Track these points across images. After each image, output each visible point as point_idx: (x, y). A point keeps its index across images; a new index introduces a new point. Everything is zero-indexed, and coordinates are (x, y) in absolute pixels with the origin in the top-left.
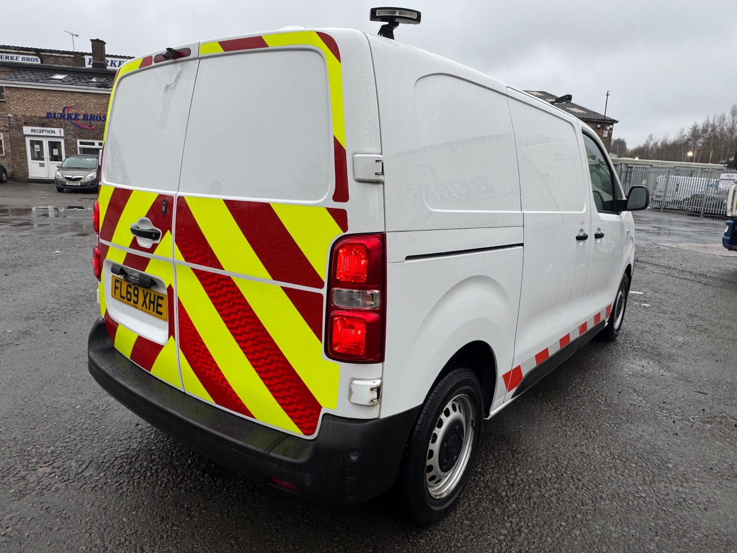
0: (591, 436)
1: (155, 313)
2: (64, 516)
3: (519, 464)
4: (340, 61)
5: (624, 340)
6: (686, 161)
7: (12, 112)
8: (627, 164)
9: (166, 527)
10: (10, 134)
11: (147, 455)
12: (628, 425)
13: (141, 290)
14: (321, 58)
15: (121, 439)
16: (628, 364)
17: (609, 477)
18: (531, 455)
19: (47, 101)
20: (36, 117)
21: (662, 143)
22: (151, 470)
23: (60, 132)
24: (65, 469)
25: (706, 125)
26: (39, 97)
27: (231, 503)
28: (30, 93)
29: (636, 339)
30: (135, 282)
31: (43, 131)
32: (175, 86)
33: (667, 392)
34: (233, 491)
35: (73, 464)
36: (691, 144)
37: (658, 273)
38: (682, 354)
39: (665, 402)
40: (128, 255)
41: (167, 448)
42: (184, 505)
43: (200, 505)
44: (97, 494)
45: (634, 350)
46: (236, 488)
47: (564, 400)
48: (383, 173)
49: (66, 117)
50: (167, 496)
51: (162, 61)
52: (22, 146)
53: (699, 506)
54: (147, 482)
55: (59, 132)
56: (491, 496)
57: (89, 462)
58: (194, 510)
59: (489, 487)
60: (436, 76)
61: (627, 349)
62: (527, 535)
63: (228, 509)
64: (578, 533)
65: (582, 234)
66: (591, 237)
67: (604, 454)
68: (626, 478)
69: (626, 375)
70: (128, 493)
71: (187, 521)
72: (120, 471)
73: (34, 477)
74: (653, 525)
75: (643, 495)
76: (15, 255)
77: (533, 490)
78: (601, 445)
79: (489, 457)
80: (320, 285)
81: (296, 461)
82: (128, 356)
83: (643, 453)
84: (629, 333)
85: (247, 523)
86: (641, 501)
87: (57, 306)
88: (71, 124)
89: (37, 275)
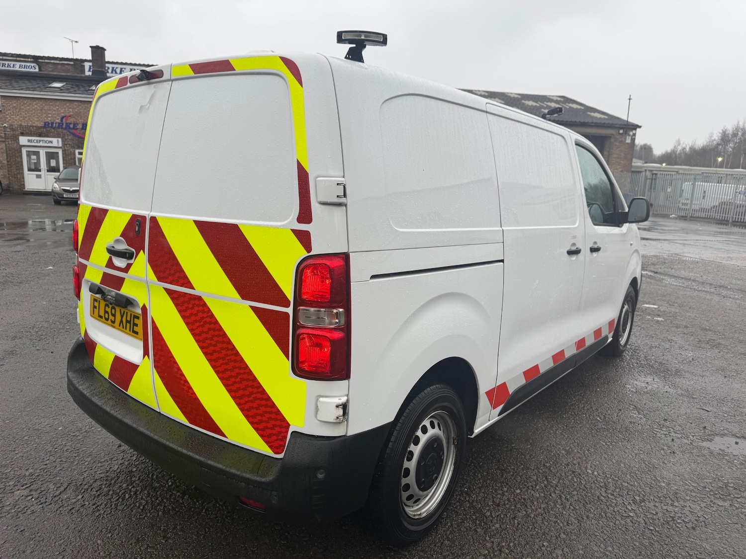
0: (585, 455)
1: (131, 333)
2: (37, 538)
3: (507, 484)
4: (302, 85)
5: (631, 355)
6: (716, 167)
7: (8, 122)
8: (651, 171)
9: (141, 549)
10: (6, 145)
11: (127, 477)
12: (625, 443)
13: (118, 309)
14: (284, 82)
15: (102, 460)
16: (632, 381)
17: (598, 497)
18: (521, 474)
19: (45, 110)
20: (33, 127)
21: (690, 148)
22: (131, 492)
23: (58, 142)
24: (42, 491)
25: (736, 129)
26: (36, 106)
27: (209, 524)
28: (27, 102)
29: (644, 354)
30: (112, 301)
31: (40, 141)
32: (149, 106)
33: (669, 410)
34: (212, 512)
35: (51, 486)
36: (721, 149)
37: (676, 285)
38: (689, 370)
39: (666, 420)
40: (105, 274)
41: (148, 470)
42: (161, 526)
43: (177, 527)
44: (73, 516)
45: (642, 366)
46: (216, 509)
47: (561, 418)
48: (345, 195)
49: (64, 126)
50: (144, 518)
51: (137, 82)
52: (18, 157)
53: (687, 525)
54: (125, 504)
55: (56, 142)
56: (475, 516)
57: (67, 484)
58: (171, 532)
59: (474, 507)
60: (405, 97)
61: (633, 365)
62: (507, 555)
63: (205, 530)
64: (560, 552)
65: (574, 248)
66: (586, 251)
67: (596, 473)
68: (616, 497)
69: (628, 392)
70: (105, 516)
71: (162, 542)
72: (98, 493)
73: (11, 499)
74: (637, 544)
75: (631, 514)
76: (6, 271)
77: (518, 510)
78: (594, 463)
79: (477, 476)
80: (286, 304)
81: (263, 480)
82: (107, 376)
83: (637, 472)
84: (637, 348)
85: (223, 545)
86: (628, 520)
87: (46, 325)
88: (68, 133)
89: (28, 293)
